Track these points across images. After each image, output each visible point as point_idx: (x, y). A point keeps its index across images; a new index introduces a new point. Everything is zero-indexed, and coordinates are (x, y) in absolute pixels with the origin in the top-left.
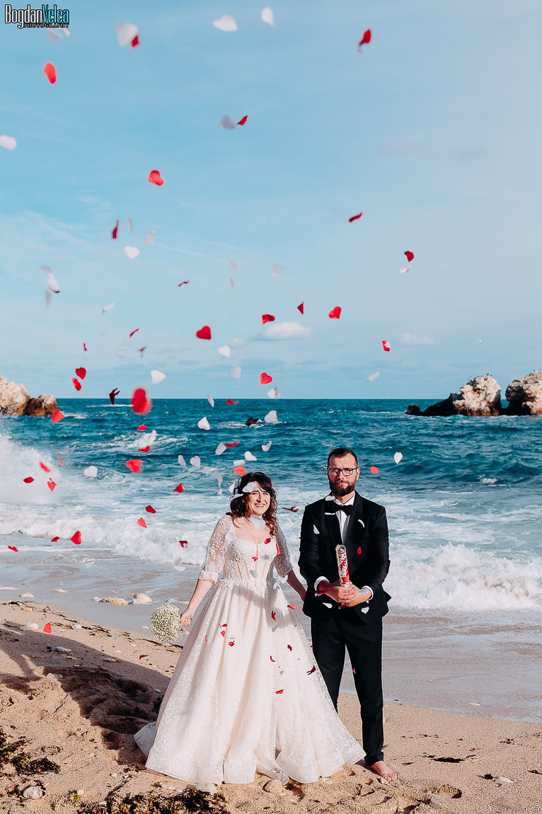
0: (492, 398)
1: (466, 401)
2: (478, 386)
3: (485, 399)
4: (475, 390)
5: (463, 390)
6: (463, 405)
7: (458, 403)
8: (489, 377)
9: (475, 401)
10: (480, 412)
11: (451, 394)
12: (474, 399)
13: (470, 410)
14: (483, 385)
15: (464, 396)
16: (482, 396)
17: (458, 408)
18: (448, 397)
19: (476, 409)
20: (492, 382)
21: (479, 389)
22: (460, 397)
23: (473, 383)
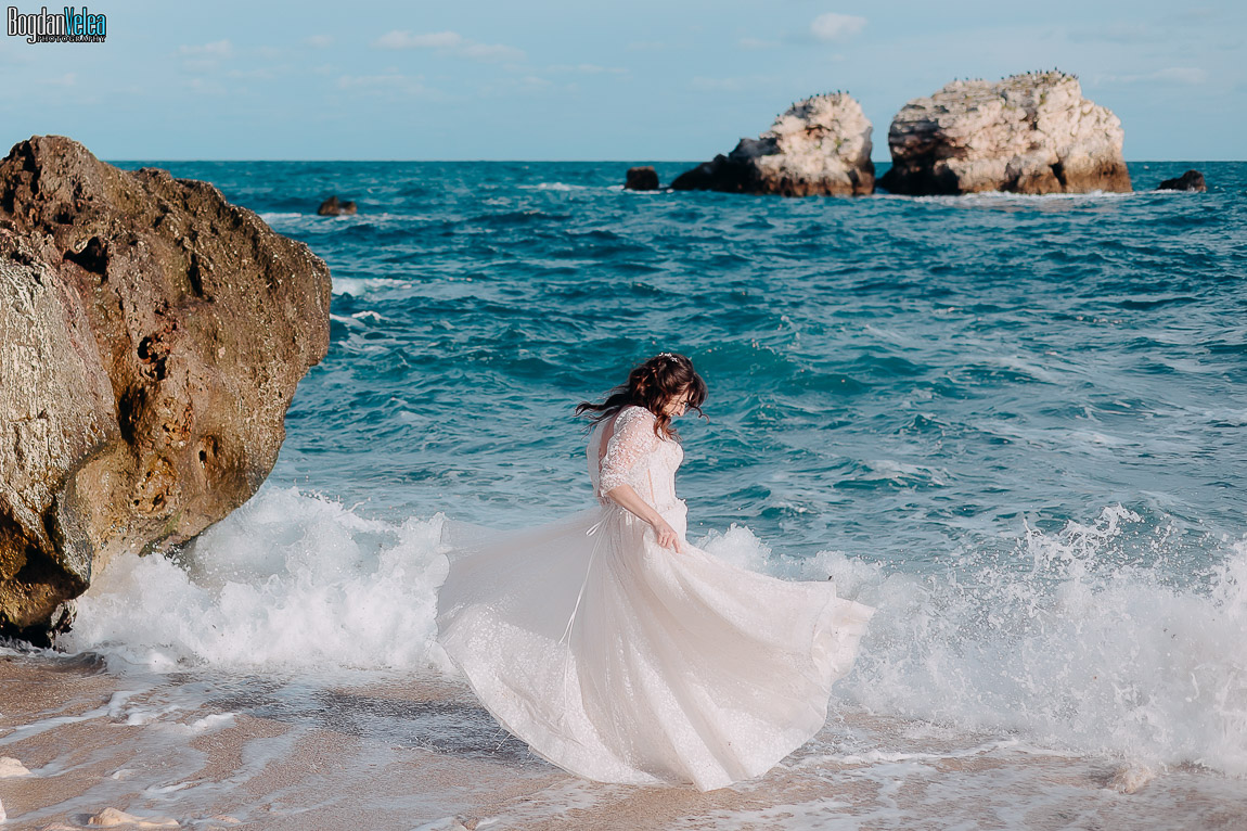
0: (854, 151)
1: (788, 159)
2: (816, 120)
3: (837, 152)
4: (809, 130)
5: (779, 129)
6: (783, 169)
7: (767, 163)
8: (845, 99)
9: (810, 159)
10: (825, 186)
11: (742, 140)
12: (808, 152)
13: (802, 181)
14: (830, 116)
15: (783, 145)
16: (828, 145)
17: (768, 178)
18: (732, 148)
19: (815, 179)
20: (852, 110)
21: (820, 127)
22: (771, 145)
23: (804, 111)
